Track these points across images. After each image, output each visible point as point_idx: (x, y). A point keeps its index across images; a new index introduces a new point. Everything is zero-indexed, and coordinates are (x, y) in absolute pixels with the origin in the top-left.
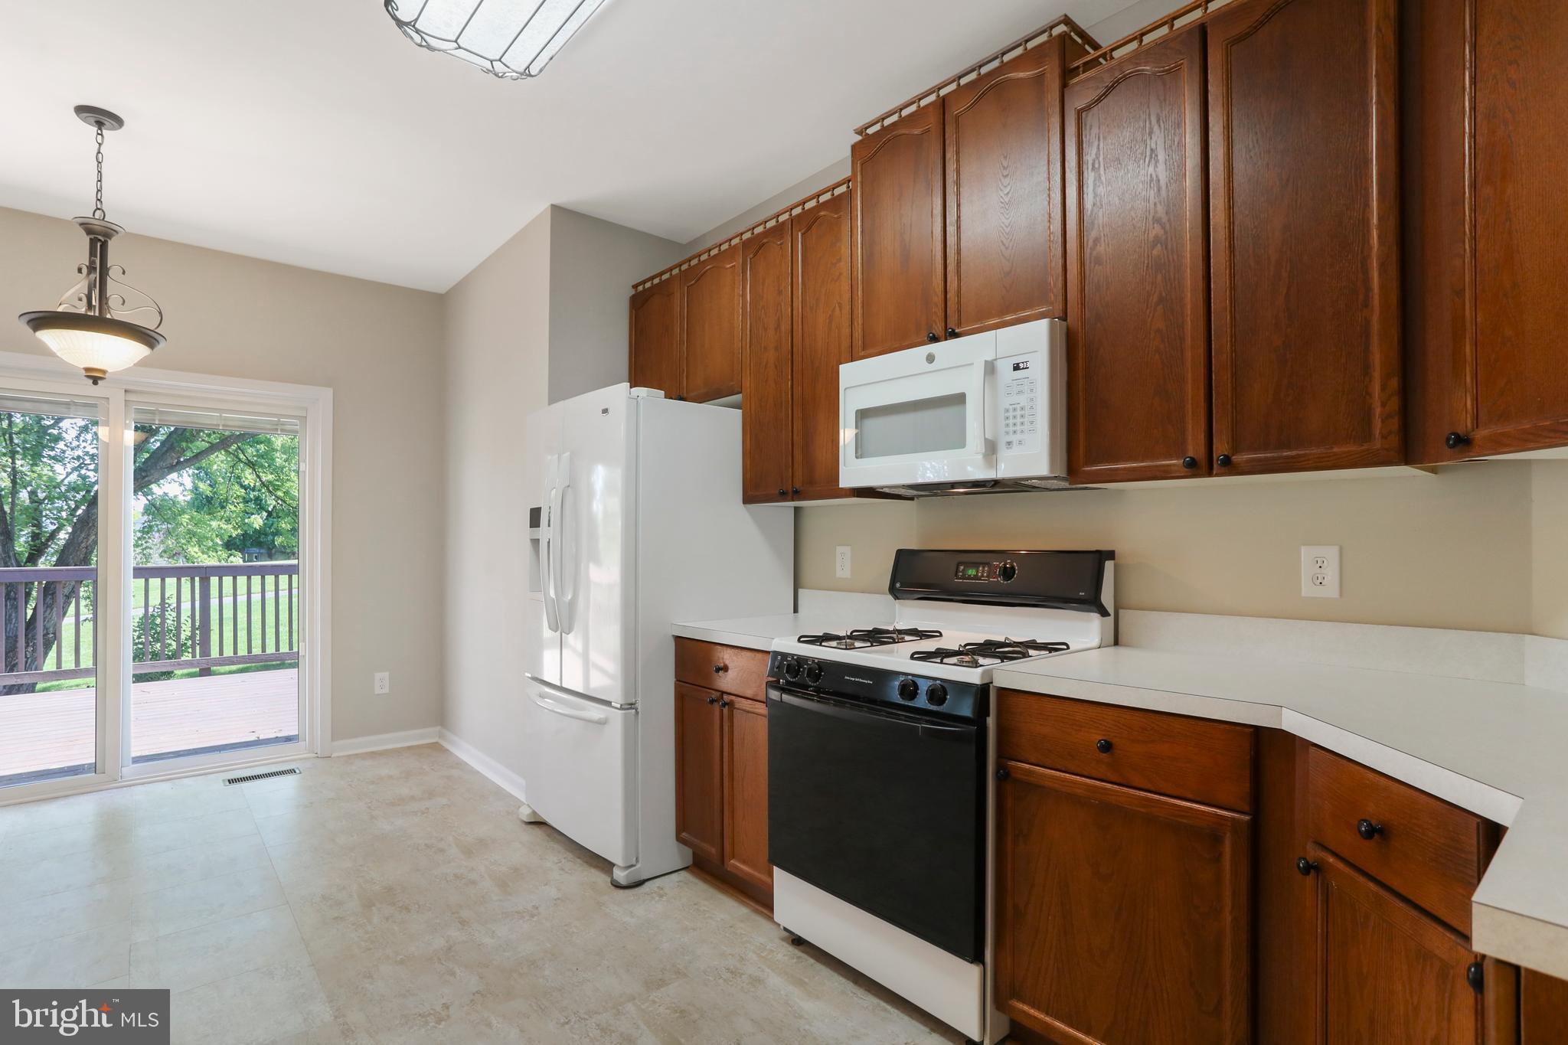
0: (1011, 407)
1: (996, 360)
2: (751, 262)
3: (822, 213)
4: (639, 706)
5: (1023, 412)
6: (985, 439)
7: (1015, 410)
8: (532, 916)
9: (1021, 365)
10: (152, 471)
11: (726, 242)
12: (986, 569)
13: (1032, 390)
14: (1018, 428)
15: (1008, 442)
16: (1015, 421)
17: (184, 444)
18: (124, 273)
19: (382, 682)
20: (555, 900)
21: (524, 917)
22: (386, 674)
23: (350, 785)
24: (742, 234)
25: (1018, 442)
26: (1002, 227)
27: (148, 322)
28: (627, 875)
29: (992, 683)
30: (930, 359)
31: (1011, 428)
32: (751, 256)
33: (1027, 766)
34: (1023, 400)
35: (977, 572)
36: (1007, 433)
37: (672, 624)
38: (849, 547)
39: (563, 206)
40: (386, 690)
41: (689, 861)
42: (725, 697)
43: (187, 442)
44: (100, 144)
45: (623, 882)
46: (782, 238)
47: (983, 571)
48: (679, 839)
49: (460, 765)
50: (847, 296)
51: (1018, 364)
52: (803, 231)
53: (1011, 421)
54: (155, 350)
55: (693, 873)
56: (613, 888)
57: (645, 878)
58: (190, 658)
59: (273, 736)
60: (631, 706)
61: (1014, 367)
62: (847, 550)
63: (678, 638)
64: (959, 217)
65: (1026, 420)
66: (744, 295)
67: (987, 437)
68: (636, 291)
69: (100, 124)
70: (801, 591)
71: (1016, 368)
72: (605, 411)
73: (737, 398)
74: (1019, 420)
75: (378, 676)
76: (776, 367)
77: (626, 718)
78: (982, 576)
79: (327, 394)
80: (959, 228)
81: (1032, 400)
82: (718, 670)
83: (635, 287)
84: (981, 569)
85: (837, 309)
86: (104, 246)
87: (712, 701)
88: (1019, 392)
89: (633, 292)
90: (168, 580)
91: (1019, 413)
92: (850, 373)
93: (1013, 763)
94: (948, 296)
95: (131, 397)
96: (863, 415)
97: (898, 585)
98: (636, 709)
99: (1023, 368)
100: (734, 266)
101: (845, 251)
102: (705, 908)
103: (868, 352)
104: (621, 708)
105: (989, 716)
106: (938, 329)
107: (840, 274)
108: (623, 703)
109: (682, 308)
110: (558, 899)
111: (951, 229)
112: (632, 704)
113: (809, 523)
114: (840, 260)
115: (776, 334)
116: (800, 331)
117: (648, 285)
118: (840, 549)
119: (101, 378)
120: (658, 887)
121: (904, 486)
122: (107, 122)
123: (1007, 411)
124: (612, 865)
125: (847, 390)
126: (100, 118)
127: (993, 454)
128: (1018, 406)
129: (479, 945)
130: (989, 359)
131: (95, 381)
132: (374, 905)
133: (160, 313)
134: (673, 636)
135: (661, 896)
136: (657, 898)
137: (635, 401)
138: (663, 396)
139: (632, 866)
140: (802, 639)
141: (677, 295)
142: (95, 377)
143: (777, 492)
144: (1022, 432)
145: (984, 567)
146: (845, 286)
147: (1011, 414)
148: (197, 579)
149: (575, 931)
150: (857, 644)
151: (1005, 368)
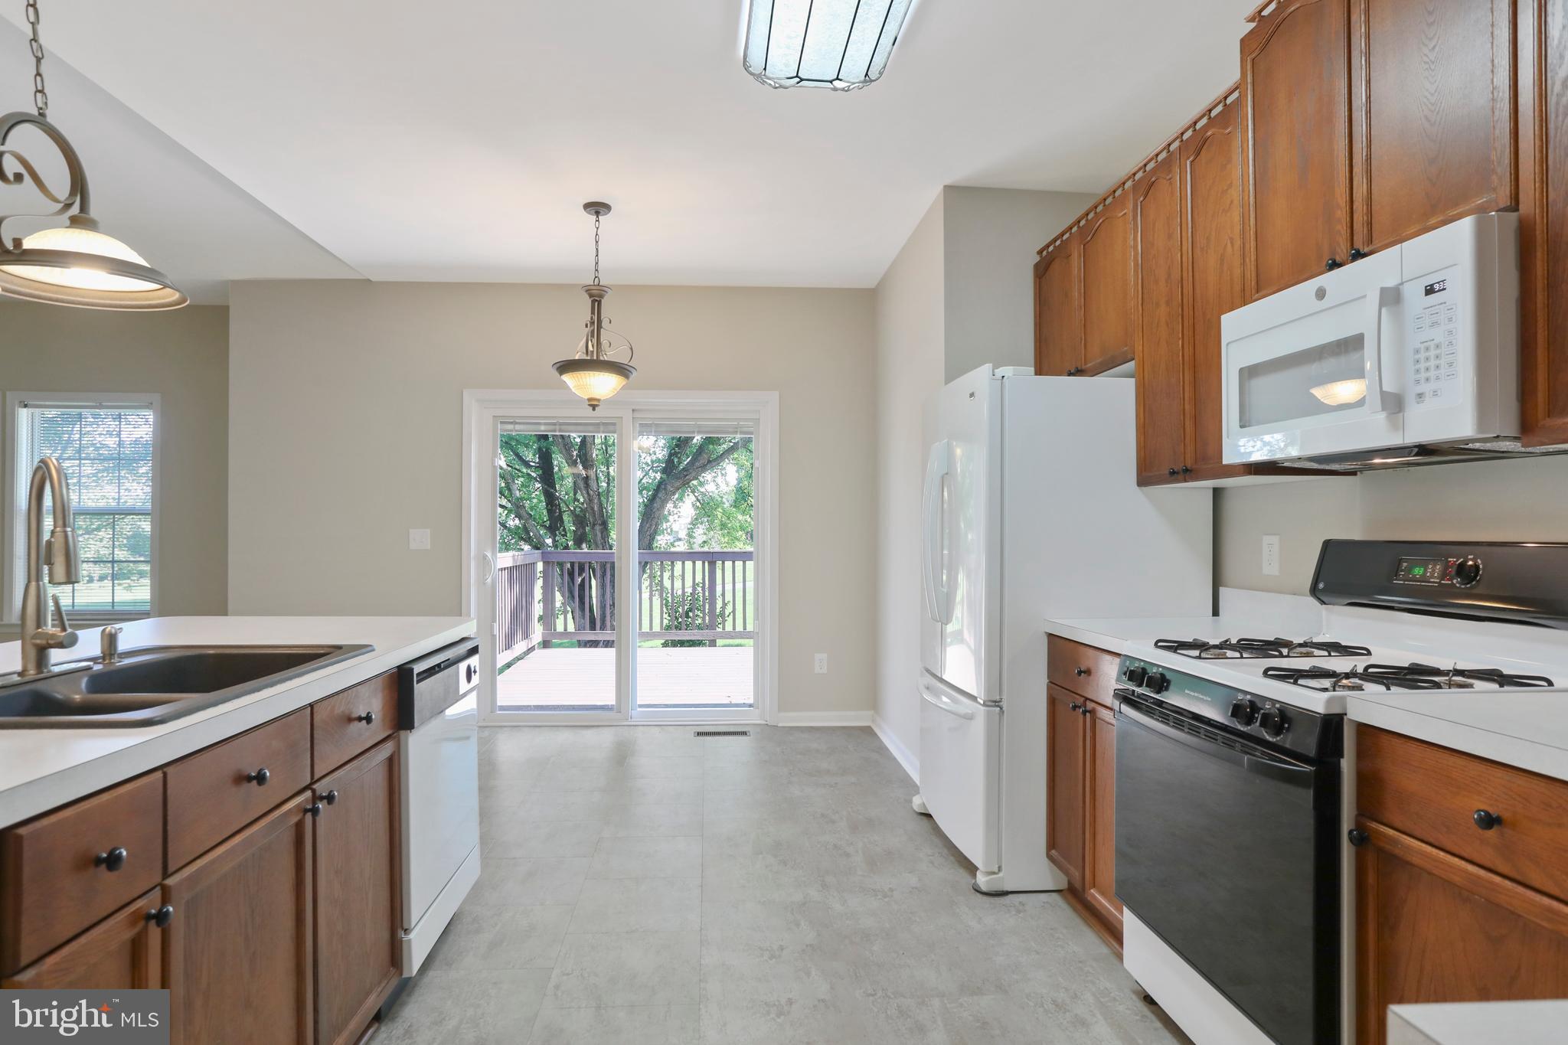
0: (1423, 346)
1: (1402, 284)
2: (1141, 206)
3: (1209, 133)
4: (1004, 704)
5: (1438, 352)
6: (1383, 393)
7: (1427, 349)
8: (885, 896)
9: (1437, 287)
10: (691, 471)
11: (1119, 187)
12: (1438, 567)
13: (1450, 320)
14: (1432, 374)
15: (1419, 394)
16: (1428, 364)
17: (711, 447)
18: (610, 322)
19: (821, 663)
20: (913, 888)
21: (877, 895)
22: (824, 656)
23: (783, 752)
24: (1134, 174)
25: (1432, 393)
26: (1426, 97)
27: (622, 359)
28: (987, 882)
29: (1346, 714)
30: (1321, 294)
31: (1423, 375)
32: (1142, 199)
33: (1391, 832)
34: (1438, 335)
35: (1426, 570)
36: (1418, 382)
37: (1045, 620)
38: (1278, 537)
39: (956, 184)
40: (825, 670)
41: (1064, 885)
42: (1088, 703)
43: (713, 444)
44: (597, 228)
45: (984, 888)
46: (1170, 172)
47: (1434, 571)
48: (1049, 857)
49: (882, 750)
50: (1237, 229)
51: (1432, 285)
52: (1191, 159)
53: (1422, 366)
54: (630, 379)
55: (1065, 898)
56: (974, 891)
57: (1010, 890)
58: (721, 630)
59: (742, 702)
60: (997, 703)
61: (1426, 290)
62: (1275, 540)
63: (1050, 636)
64: (1369, 97)
65: (1442, 362)
66: (1135, 247)
67: (1385, 389)
68: (1041, 257)
69: (597, 213)
70: (1222, 590)
71: (1430, 290)
72: (972, 395)
73: (1130, 366)
74: (1432, 363)
75: (818, 656)
76: (1168, 325)
77: (989, 715)
78: (1432, 576)
79: (775, 395)
80: (1369, 112)
81: (1450, 332)
82: (1080, 673)
83: (1040, 252)
84: (1430, 566)
85: (1229, 245)
86: (599, 303)
87: (1075, 707)
88: (1434, 324)
89: (1038, 258)
90: (686, 562)
91: (1432, 353)
92: (1233, 323)
93: (1374, 825)
94: (1354, 207)
95: (637, 415)
96: (1249, 373)
97: (1321, 586)
98: (1001, 708)
99: (1439, 291)
100: (1125, 214)
101: (1237, 172)
102: (1061, 936)
103: (1260, 294)
104: (984, 705)
105: (1342, 757)
106: (1343, 251)
107: (1232, 202)
108: (986, 699)
109: (1079, 269)
110: (916, 888)
111: (1359, 116)
112: (995, 702)
113: (1233, 508)
114: (1230, 186)
115: (1167, 286)
116: (1191, 279)
117: (1051, 248)
118: (1267, 540)
119: (597, 405)
120: (1020, 903)
121: (1311, 459)
122: (602, 210)
123: (1417, 351)
124: (977, 869)
125: (1230, 345)
126: (597, 208)
127: (1400, 412)
128: (1432, 344)
129: (829, 908)
130: (1391, 282)
131: (594, 407)
132: (761, 853)
133: (631, 349)
134: (1046, 633)
135: (1019, 912)
136: (1014, 913)
137: (1000, 381)
138: (1033, 372)
139: (994, 873)
140: (1159, 644)
141: (1075, 255)
142: (593, 404)
143: (1167, 472)
144: (1438, 378)
145: (1435, 566)
146: (1236, 215)
147: (1422, 356)
148: (706, 564)
149: (918, 920)
150: (1229, 653)
151: (1414, 293)
